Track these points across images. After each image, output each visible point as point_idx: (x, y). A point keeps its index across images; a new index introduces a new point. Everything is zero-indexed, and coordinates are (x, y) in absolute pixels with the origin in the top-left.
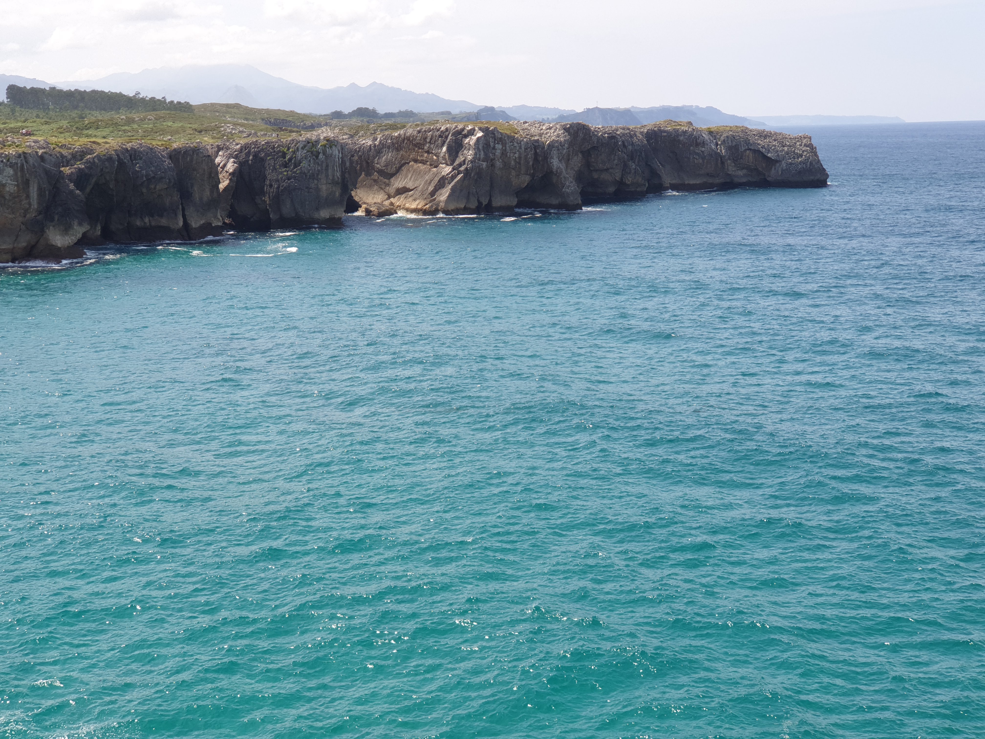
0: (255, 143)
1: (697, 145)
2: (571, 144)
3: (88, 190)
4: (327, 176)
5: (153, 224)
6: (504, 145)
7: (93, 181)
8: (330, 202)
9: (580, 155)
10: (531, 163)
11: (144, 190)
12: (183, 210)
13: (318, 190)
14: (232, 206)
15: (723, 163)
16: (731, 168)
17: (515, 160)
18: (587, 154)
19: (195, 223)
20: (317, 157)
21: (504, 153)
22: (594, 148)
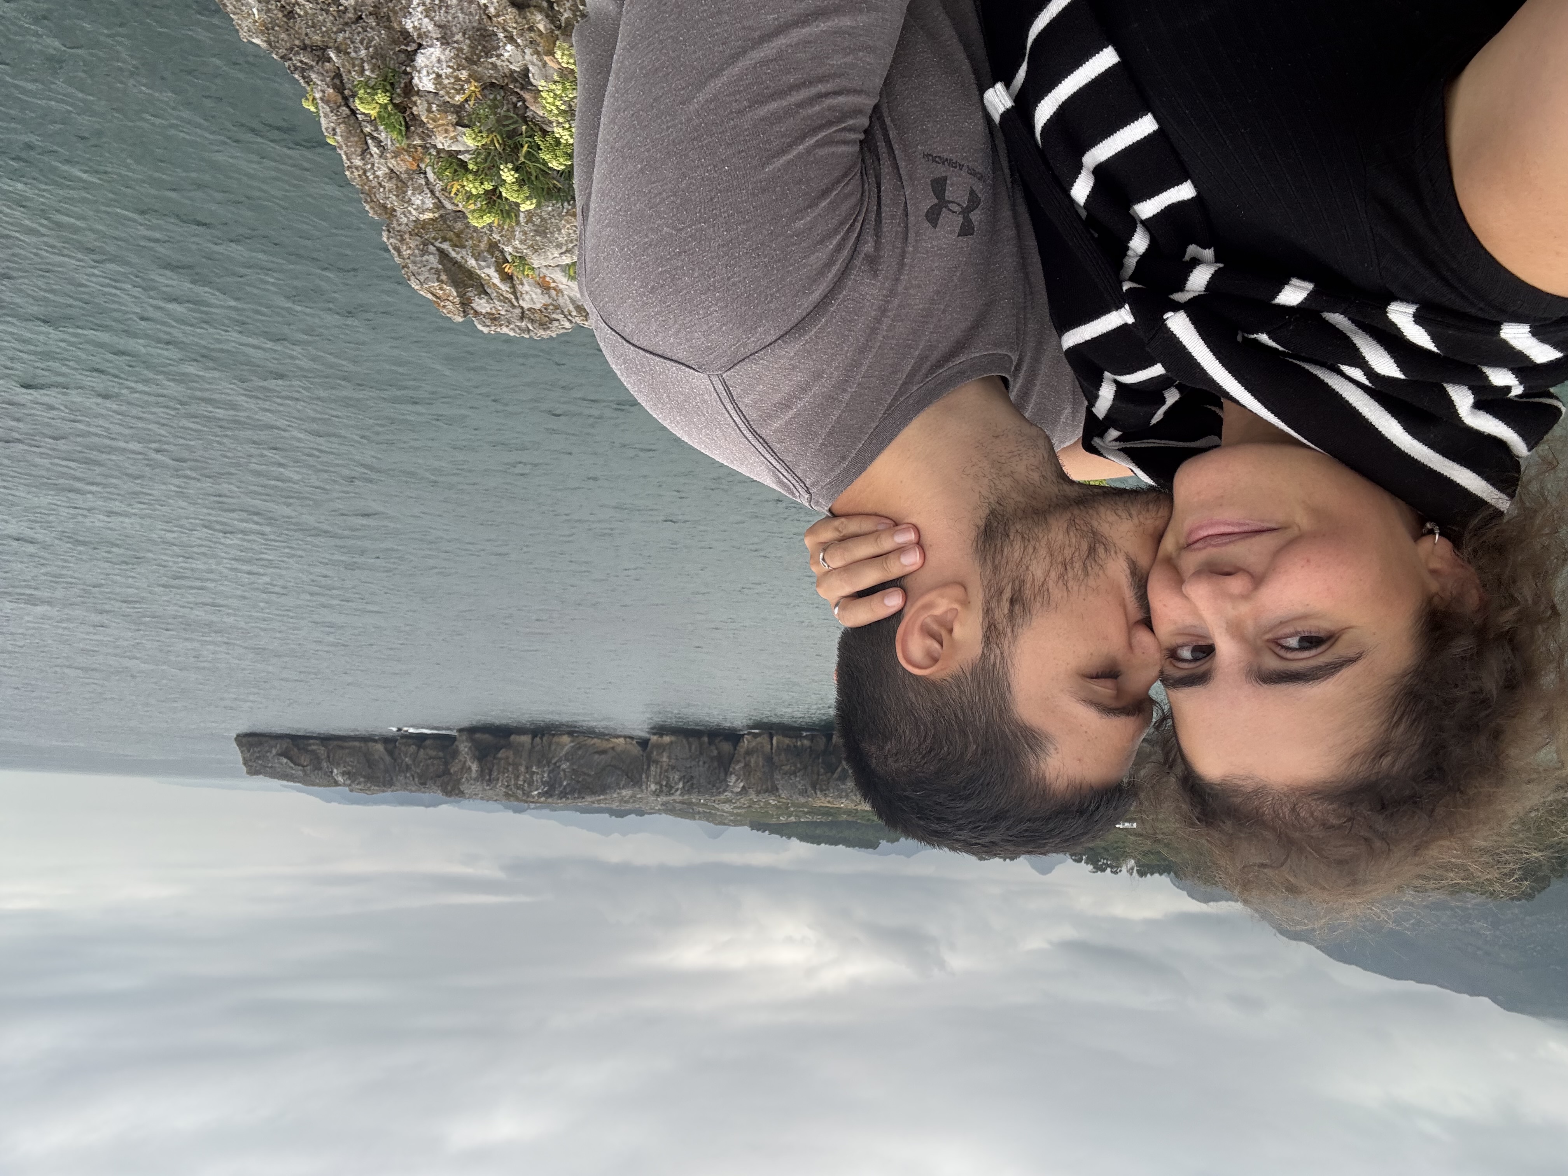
0: (712, 795)
1: (349, 773)
2: (458, 782)
3: (839, 769)
4: (661, 767)
5: (794, 740)
6: (516, 784)
7: (836, 776)
8: (661, 747)
9: (452, 771)
10: (495, 767)
11: (799, 765)
12: (772, 749)
13: (669, 757)
14: (735, 749)
15: (328, 757)
16: (322, 751)
17: (508, 771)
18: (446, 772)
19: (764, 740)
20: (667, 783)
21: (517, 777)
22: (439, 777)
